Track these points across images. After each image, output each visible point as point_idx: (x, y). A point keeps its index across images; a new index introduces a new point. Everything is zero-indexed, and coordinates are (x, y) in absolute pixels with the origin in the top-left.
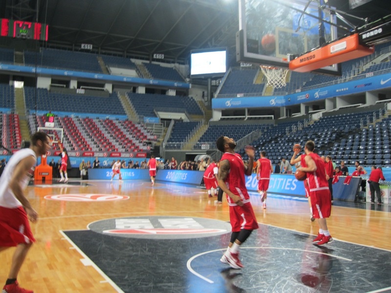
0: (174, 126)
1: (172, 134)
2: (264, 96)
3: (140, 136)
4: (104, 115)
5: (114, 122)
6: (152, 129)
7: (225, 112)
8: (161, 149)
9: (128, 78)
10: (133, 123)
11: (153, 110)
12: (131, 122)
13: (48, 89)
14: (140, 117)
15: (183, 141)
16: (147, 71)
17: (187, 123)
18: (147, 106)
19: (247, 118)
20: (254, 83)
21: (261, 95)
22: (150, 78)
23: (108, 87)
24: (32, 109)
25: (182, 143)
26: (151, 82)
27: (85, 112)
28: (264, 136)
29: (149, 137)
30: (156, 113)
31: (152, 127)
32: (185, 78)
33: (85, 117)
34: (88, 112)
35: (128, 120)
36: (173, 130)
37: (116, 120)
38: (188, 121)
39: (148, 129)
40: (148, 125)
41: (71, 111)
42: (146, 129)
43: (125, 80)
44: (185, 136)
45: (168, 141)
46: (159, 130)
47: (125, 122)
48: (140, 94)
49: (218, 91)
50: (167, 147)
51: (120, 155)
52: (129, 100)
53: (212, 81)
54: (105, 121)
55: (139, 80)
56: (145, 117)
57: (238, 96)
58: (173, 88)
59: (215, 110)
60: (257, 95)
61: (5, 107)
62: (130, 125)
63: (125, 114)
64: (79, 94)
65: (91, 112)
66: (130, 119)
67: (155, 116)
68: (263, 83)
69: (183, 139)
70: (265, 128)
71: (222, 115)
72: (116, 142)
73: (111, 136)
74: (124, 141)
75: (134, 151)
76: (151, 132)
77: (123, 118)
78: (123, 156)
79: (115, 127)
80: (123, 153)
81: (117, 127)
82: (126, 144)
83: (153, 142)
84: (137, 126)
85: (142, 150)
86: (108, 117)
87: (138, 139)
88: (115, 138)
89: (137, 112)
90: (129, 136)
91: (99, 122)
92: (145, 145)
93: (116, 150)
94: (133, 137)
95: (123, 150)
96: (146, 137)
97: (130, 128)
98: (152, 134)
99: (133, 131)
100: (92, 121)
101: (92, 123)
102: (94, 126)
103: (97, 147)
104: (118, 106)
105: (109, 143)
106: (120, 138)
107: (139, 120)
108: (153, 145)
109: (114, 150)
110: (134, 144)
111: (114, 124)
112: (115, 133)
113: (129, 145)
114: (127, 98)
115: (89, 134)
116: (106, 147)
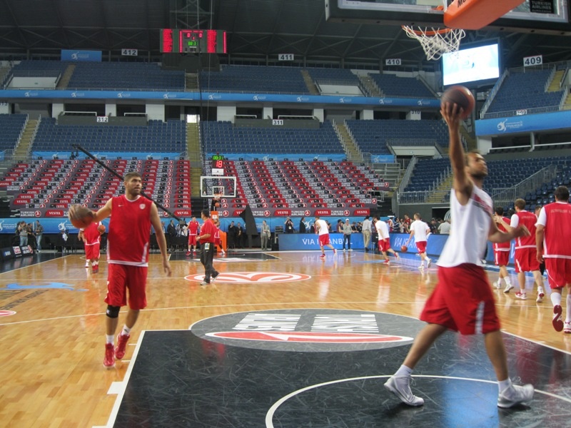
0: (416, 165)
1: (412, 179)
2: (563, 111)
3: (362, 183)
4: (312, 155)
5: (325, 164)
6: (383, 173)
7: (498, 141)
8: (393, 201)
9: (346, 97)
10: (353, 164)
11: (385, 144)
12: (350, 164)
13: (233, 122)
14: (364, 156)
15: (428, 189)
16: (376, 86)
17: (438, 160)
18: (376, 137)
19: (533, 148)
20: (546, 91)
21: (557, 109)
22: (380, 95)
23: (319, 114)
24: (209, 152)
25: (426, 191)
26: (382, 101)
27: (284, 152)
28: (561, 176)
29: (376, 185)
30: (390, 147)
31: (384, 169)
32: (436, 92)
33: (282, 159)
34: (288, 152)
35: (346, 160)
36: (414, 172)
37: (329, 161)
38: (441, 157)
39: (376, 172)
40: (377, 166)
41: (264, 152)
42: (372, 173)
43: (342, 101)
44: (432, 181)
45: (405, 190)
46: (394, 173)
47: (341, 164)
48: (367, 121)
49: (486, 108)
50: (402, 199)
51: (330, 213)
52: (349, 132)
53: (478, 94)
54: (312, 164)
55: (364, 100)
56: (372, 156)
57: (519, 113)
58: (416, 109)
59: (481, 138)
60: (550, 111)
61: (173, 151)
62: (348, 167)
63: (343, 152)
64: (275, 126)
65: (293, 152)
66: (350, 158)
67: (389, 152)
68: (560, 90)
69: (428, 185)
70: (563, 163)
71: (493, 147)
72: (325, 193)
73: (318, 186)
74: (337, 192)
75: (350, 206)
76: (381, 177)
77: (339, 158)
78: (335, 214)
79: (326, 171)
80: (335, 209)
81: (329, 171)
82: (341, 197)
83: (383, 192)
84: (359, 168)
85: (363, 204)
86: (316, 158)
87: (359, 188)
88: (323, 188)
89: (360, 148)
90: (346, 185)
91: (302, 165)
92: (369, 196)
93: (323, 206)
94: (351, 186)
95: (335, 205)
96: (371, 184)
97: (349, 172)
98: (382, 180)
99: (353, 176)
100: (293, 164)
101: (292, 167)
102: (295, 171)
103: (296, 202)
104: (332, 140)
105: (315, 196)
106: (333, 189)
107: (363, 160)
108: (383, 196)
109: (321, 205)
110: (352, 196)
111: (326, 167)
112: (325, 181)
113: (344, 197)
114: (347, 128)
115: (287, 184)
116: (309, 201)
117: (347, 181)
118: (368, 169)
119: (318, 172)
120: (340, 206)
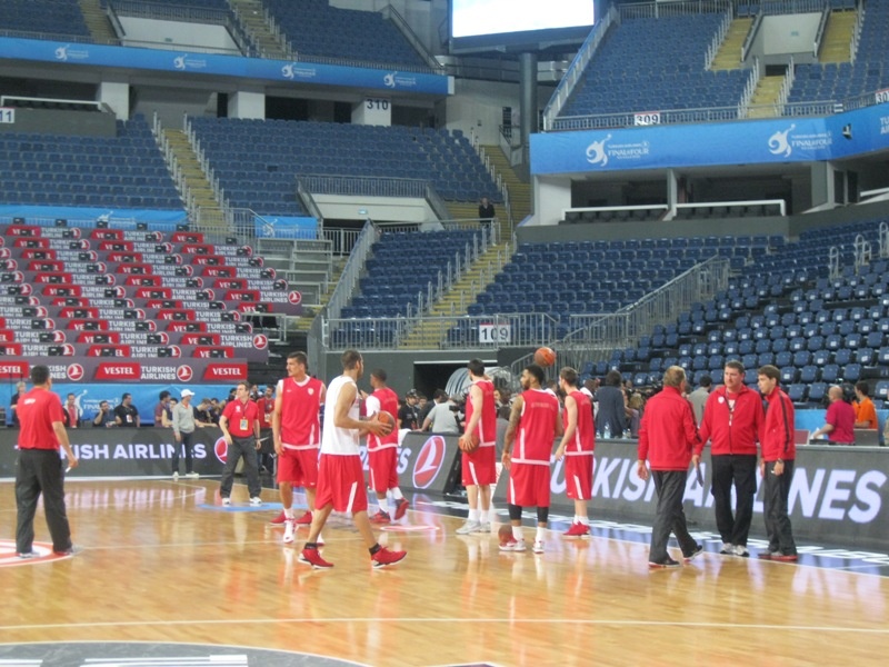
0: (375, 247)
1: (362, 283)
2: (747, 120)
3: (229, 290)
4: (91, 210)
5: (129, 236)
6: (285, 265)
7: (585, 191)
8: (311, 342)
9: (193, 56)
10: (206, 240)
11: (294, 187)
12: (197, 237)
14: (237, 217)
15: (404, 313)
16: (274, 30)
17: (433, 235)
18: (271, 169)
19: (674, 212)
20: (707, 67)
21: (732, 116)
22: (284, 55)
23: (114, 97)
25: (398, 318)
26: (289, 71)
27: (12, 199)
28: (739, 286)
29: (266, 298)
30: (305, 196)
31: (288, 256)
32: (431, 54)
33: (10, 219)
34: (27, 200)
35: (186, 228)
36: (369, 264)
37: (139, 229)
38: (439, 227)
39: (268, 264)
40: (270, 247)
42: (257, 264)
43: (180, 64)
44: (415, 291)
45: (345, 313)
46: (317, 266)
47: (173, 239)
48: (247, 122)
49: (558, 103)
50: (337, 337)
52: (196, 150)
53: (541, 66)
54: (91, 235)
55: (242, 65)
56: (258, 218)
57: (641, 120)
58: (378, 95)
59: (546, 180)
60: (715, 118)
62: (193, 248)
63: (178, 205)
65: (40, 200)
66: (198, 224)
67: (303, 210)
68: (742, 67)
69: (403, 302)
70: (745, 252)
71: (574, 205)
72: (127, 317)
73: (107, 296)
74: (159, 316)
75: (196, 354)
76: (281, 276)
77: (168, 220)
78: (151, 376)
79: (132, 256)
80: (150, 363)
81: (139, 256)
82: (169, 328)
83: (284, 316)
84: (220, 251)
85: (230, 350)
86: (104, 218)
87: (220, 306)
88: (121, 304)
89: (227, 195)
90: (184, 295)
91: (65, 237)
92: (247, 328)
93: (119, 353)
94: (199, 298)
95: (152, 351)
96: (254, 296)
97: (194, 261)
98: (283, 285)
99: (204, 273)
100: (38, 233)
101: (36, 243)
102: (43, 254)
103: (43, 341)
104: (149, 172)
105: (97, 326)
106: (148, 305)
107: (233, 229)
108: (284, 329)
109: (112, 350)
110: (201, 326)
111: (130, 244)
112: (127, 282)
113: (179, 329)
114: (192, 140)
115: (19, 290)
116: (80, 339)
117: (189, 286)
118: (245, 253)
119: (109, 258)
120: (165, 354)
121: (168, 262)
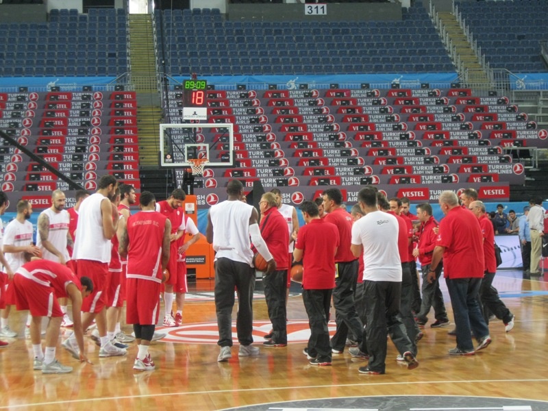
3: (493, 132)
4: (387, 76)
5: (416, 94)
6: (535, 110)
10: (474, 94)
11: (538, 50)
12: (466, 92)
13: (223, 11)
14: (496, 76)
18: (520, 37)
24: (175, 72)
27: (329, 71)
29: (521, 136)
30: (547, 58)
31: (537, 103)
33: (327, 86)
34: (339, 70)
35: (458, 85)
37: (423, 87)
39: (521, 110)
40: (521, 96)
41: (289, 71)
42: (513, 110)
47: (449, 94)
48: (500, 3)
52: (463, 26)
54: (388, 94)
56: (512, 75)
61: (102, 72)
62: (463, 100)
63: (451, 68)
64: (311, 17)
65: (349, 70)
66: (466, 80)
72: (417, 154)
73: (402, 139)
74: (441, 152)
75: (470, 180)
76: (531, 118)
77: (443, 80)
79: (419, 108)
80: (437, 187)
81: (424, 108)
82: (449, 161)
83: (536, 149)
84: (485, 101)
85: (495, 176)
86: (397, 81)
87: (486, 143)
88: (412, 144)
89: (487, 59)
90: (459, 136)
91: (368, 96)
92: (507, 159)
93: (413, 181)
94: (470, 138)
95: (438, 179)
96: (512, 135)
97: (465, 110)
98: (533, 126)
99: (473, 119)
100: (349, 95)
101: (348, 102)
102: (353, 110)
103: (356, 173)
104: (428, 45)
105: (395, 161)
106: (432, 144)
107: (493, 84)
108: (536, 159)
109: (408, 179)
110: (472, 159)
111: (417, 100)
112: (416, 128)
113: (457, 162)
114: (459, 19)
115: (337, 137)
116: (383, 171)
117: (462, 129)
118: (504, 102)
119: (402, 111)
120: (447, 181)
121: (446, 112)
